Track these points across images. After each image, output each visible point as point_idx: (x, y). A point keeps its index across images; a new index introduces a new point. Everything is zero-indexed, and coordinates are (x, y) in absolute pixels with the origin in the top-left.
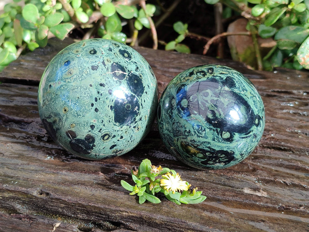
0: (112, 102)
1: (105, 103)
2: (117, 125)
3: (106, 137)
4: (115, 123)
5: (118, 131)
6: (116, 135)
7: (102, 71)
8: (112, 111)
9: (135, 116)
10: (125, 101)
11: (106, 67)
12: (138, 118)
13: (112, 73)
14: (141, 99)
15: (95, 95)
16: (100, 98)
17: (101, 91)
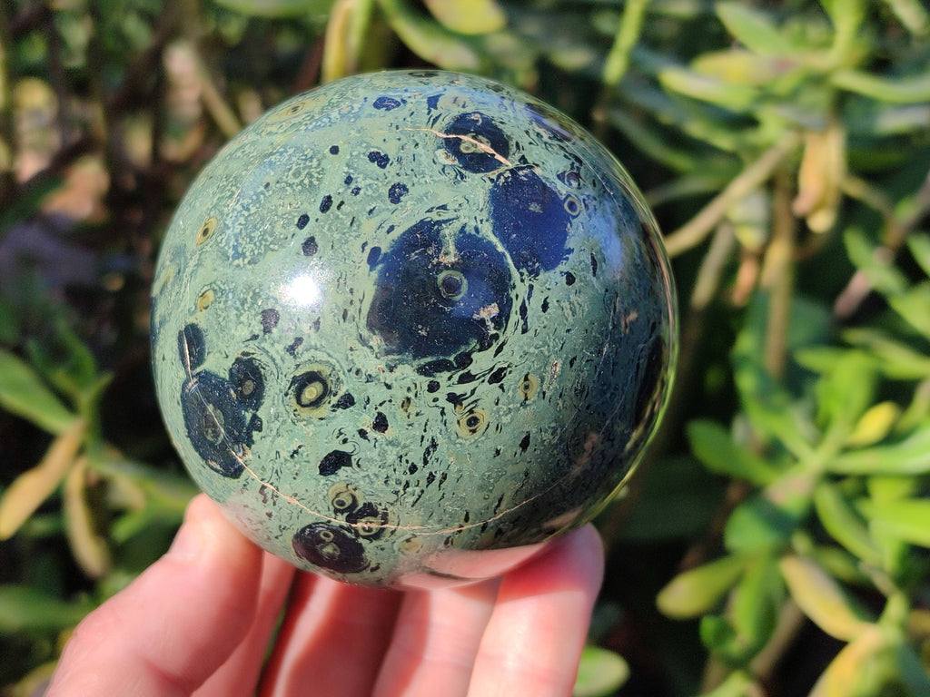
0: (388, 232)
1: (354, 228)
2: (371, 343)
3: (312, 392)
4: (365, 333)
5: (369, 378)
6: (355, 396)
7: (409, 119)
8: (371, 270)
9: (474, 343)
10: (446, 254)
11: (434, 113)
12: (482, 361)
13: (445, 136)
14: (531, 287)
15: (332, 185)
16: (342, 203)
17: (361, 176)
